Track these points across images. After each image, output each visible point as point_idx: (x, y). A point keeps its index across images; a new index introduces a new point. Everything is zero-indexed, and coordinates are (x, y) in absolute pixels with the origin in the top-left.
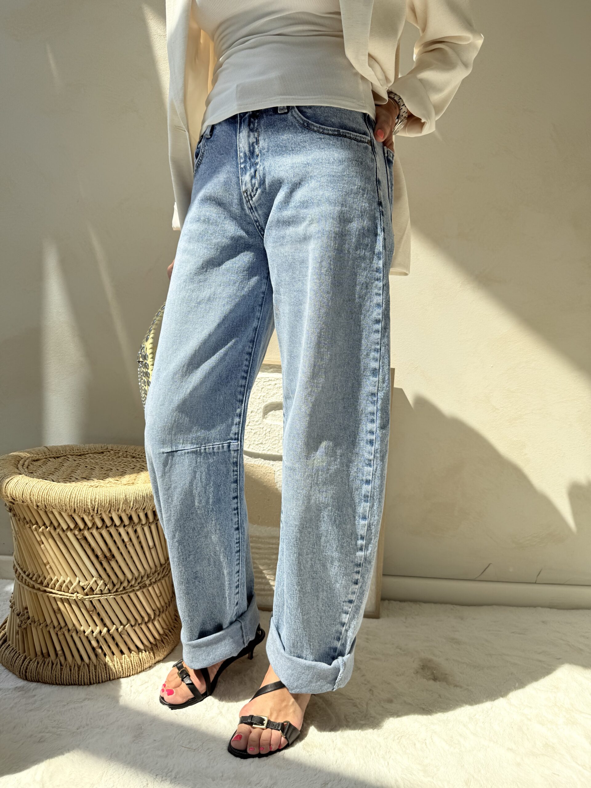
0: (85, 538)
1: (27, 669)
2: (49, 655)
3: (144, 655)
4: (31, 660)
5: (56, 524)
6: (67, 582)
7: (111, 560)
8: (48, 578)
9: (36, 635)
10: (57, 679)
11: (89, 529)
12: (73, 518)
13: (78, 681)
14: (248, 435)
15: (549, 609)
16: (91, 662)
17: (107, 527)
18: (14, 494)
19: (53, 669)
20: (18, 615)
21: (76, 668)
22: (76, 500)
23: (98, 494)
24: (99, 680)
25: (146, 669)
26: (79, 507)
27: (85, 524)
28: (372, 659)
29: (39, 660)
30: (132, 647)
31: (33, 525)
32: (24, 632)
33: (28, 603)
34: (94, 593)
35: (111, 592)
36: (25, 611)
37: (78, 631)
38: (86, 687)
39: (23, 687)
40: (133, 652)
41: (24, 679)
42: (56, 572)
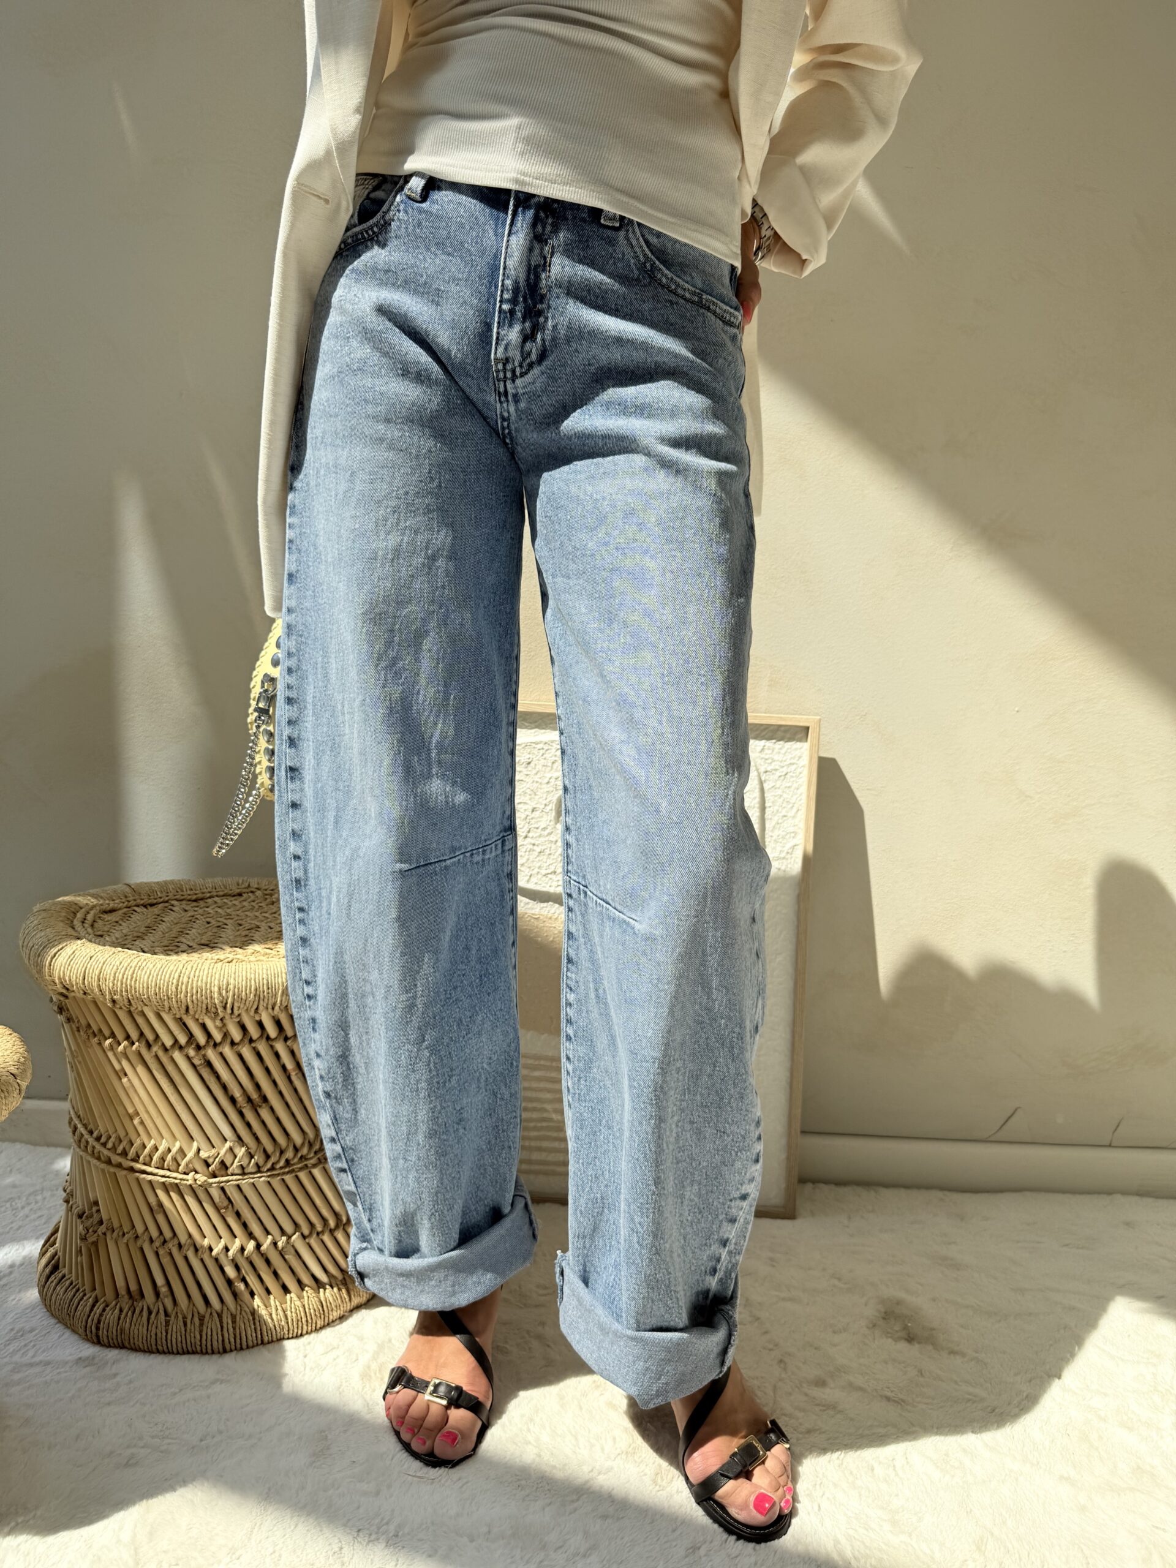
0: (209, 1064)
1: (99, 1322)
2: (142, 1296)
3: (329, 1294)
4: (107, 1306)
5: (150, 1037)
6: (174, 1150)
7: (260, 1107)
8: (137, 1143)
9: (116, 1256)
10: (159, 1342)
11: (215, 1045)
12: (184, 1024)
13: (201, 1346)
14: (527, 857)
15: (1137, 1198)
16: (225, 1308)
17: (251, 1041)
18: (67, 978)
19: (151, 1321)
20: (80, 1216)
21: (197, 1321)
22: (189, 987)
23: (233, 975)
24: (241, 1344)
25: (333, 1321)
26: (195, 1001)
27: (209, 1036)
28: (784, 1299)
29: (123, 1306)
30: (306, 1279)
31: (106, 1039)
32: (93, 1250)
33: (99, 1193)
34: (229, 1173)
35: (262, 1169)
36: (94, 1209)
37: (198, 1247)
38: (215, 1357)
39: (93, 1358)
40: (306, 1289)
41: (93, 1343)
42: (153, 1132)
